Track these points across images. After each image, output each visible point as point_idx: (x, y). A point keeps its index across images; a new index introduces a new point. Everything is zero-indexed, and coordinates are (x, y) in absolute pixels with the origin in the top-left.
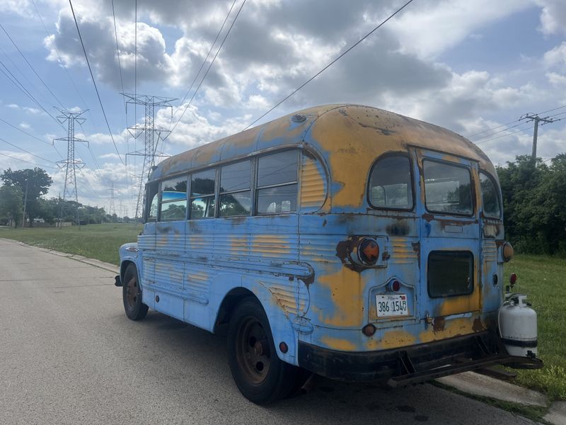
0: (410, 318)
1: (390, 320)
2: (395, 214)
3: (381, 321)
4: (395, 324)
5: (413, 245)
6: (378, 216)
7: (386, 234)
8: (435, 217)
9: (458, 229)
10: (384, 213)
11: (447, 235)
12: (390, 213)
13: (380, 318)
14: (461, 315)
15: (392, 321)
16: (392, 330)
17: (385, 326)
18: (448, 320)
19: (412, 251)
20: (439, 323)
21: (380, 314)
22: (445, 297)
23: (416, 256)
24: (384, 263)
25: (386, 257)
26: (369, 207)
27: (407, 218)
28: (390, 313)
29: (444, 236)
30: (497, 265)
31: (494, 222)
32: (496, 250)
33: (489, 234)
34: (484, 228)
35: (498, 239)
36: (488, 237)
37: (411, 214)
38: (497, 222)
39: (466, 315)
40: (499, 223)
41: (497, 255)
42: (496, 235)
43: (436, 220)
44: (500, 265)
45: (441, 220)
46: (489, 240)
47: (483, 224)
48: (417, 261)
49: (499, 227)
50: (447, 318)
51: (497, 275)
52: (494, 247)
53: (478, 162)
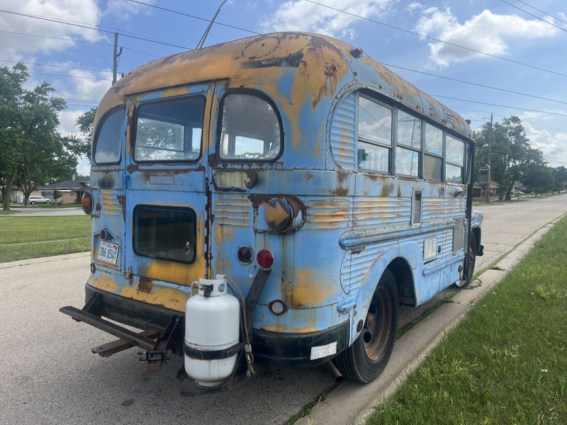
0: (116, 268)
1: (104, 264)
2: (105, 168)
4: (106, 269)
5: (119, 197)
6: (95, 171)
7: (98, 187)
8: (141, 167)
9: (168, 179)
10: (99, 168)
11: (153, 187)
12: (102, 168)
14: (176, 286)
16: (104, 273)
17: (100, 267)
19: (118, 203)
20: (145, 284)
21: (99, 257)
22: (151, 258)
23: (121, 209)
24: (97, 213)
25: (99, 207)
26: (94, 164)
27: (112, 171)
28: (105, 259)
29: (150, 188)
30: (254, 234)
31: (246, 167)
32: (252, 210)
33: (229, 185)
34: (215, 177)
35: (258, 193)
36: (227, 190)
37: (117, 167)
38: (254, 166)
39: (182, 288)
40: (259, 168)
41: (254, 218)
42: (248, 187)
43: (141, 170)
44: (267, 234)
45: (146, 170)
46: (229, 195)
47: (214, 171)
48: (122, 214)
49: (260, 174)
50: (155, 282)
51: (254, 248)
52: (245, 205)
53: (227, 79)
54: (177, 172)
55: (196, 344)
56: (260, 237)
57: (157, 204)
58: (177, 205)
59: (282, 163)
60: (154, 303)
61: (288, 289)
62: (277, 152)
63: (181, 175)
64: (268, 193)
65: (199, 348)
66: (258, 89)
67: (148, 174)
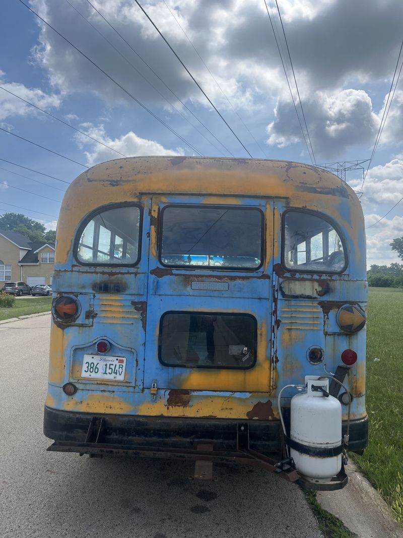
0: (128, 385)
1: (96, 382)
2: (106, 270)
3: (84, 382)
4: (102, 388)
5: (134, 303)
6: (83, 272)
7: (91, 291)
10: (92, 269)
11: (197, 293)
12: (99, 269)
13: (84, 379)
14: (228, 394)
15: (97, 384)
16: (99, 393)
17: (88, 387)
18: (196, 396)
19: (133, 310)
20: (178, 396)
21: (84, 375)
22: (191, 367)
24: (87, 322)
25: (91, 315)
26: (76, 263)
27: (124, 273)
28: (99, 376)
29: (191, 294)
30: (324, 336)
31: (316, 277)
32: (322, 315)
33: (298, 293)
34: (282, 285)
35: (329, 300)
36: (296, 297)
37: (132, 270)
38: (324, 277)
39: (237, 395)
40: (329, 278)
41: (324, 322)
42: (319, 295)
43: (176, 275)
44: (336, 336)
45: (185, 275)
46: (298, 302)
47: (281, 280)
48: (141, 323)
49: (331, 284)
50: (195, 393)
51: (323, 348)
52: (315, 310)
53: (287, 198)
54: (233, 278)
55: (327, 443)
56: (330, 339)
57: (199, 311)
58: (230, 311)
59: (348, 275)
60: (198, 416)
61: (353, 381)
62: (342, 266)
63: (239, 282)
64: (338, 300)
65: (330, 446)
66: (321, 211)
67: (187, 280)
